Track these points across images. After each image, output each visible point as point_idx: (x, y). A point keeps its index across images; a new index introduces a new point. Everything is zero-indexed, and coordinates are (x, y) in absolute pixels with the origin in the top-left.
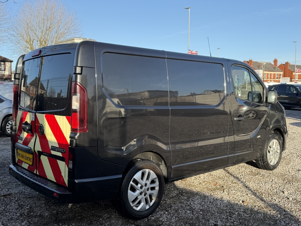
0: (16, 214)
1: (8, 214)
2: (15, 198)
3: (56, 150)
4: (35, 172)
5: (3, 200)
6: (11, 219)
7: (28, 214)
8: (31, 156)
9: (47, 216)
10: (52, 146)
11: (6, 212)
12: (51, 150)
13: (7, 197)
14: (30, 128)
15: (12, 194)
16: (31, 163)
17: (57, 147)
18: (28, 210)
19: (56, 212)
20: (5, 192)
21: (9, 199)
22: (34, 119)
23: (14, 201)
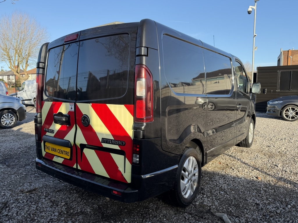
0: (54, 213)
1: (43, 214)
2: (42, 193)
3: (109, 142)
4: (75, 166)
5: (30, 197)
6: (51, 221)
7: (68, 212)
8: (68, 150)
9: (90, 213)
10: (102, 138)
11: (41, 212)
12: (102, 142)
13: (33, 192)
14: (67, 120)
15: (37, 189)
16: (68, 158)
17: (111, 140)
18: (66, 207)
19: (97, 207)
20: (28, 187)
21: (36, 194)
22: (73, 109)
23: (44, 197)
